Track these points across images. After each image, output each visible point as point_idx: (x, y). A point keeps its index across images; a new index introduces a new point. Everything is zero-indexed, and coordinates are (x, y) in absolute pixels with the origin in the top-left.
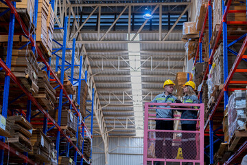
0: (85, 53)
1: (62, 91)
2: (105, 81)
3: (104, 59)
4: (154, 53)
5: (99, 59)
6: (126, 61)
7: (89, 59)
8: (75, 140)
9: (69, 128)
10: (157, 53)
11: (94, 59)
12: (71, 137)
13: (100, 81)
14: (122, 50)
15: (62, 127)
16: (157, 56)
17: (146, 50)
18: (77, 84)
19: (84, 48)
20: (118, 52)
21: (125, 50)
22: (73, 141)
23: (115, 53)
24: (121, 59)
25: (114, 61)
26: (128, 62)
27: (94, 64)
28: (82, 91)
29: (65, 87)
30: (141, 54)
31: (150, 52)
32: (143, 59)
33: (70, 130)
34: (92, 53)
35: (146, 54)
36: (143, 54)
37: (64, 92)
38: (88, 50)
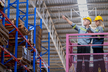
0: (46, 8)
1: (17, 33)
2: (63, 28)
3: (60, 11)
4: (97, 4)
5: (57, 11)
6: (76, 12)
7: (49, 12)
8: (31, 68)
9: (24, 59)
10: (100, 4)
11: (53, 12)
12: (29, 66)
13: (59, 29)
14: (73, 4)
15: (19, 59)
16: (100, 7)
17: (91, 2)
18: (33, 29)
19: (44, 4)
20: (70, 6)
21: (75, 3)
22: (30, 69)
23: (68, 6)
24: (73, 10)
25: (68, 12)
26: (79, 13)
27: (54, 16)
28: (37, 34)
29: (20, 29)
30: (88, 5)
31: (95, 4)
32: (90, 9)
33: (25, 61)
34: (51, 7)
35: (91, 5)
36: (89, 5)
37: (19, 34)
38: (47, 5)
